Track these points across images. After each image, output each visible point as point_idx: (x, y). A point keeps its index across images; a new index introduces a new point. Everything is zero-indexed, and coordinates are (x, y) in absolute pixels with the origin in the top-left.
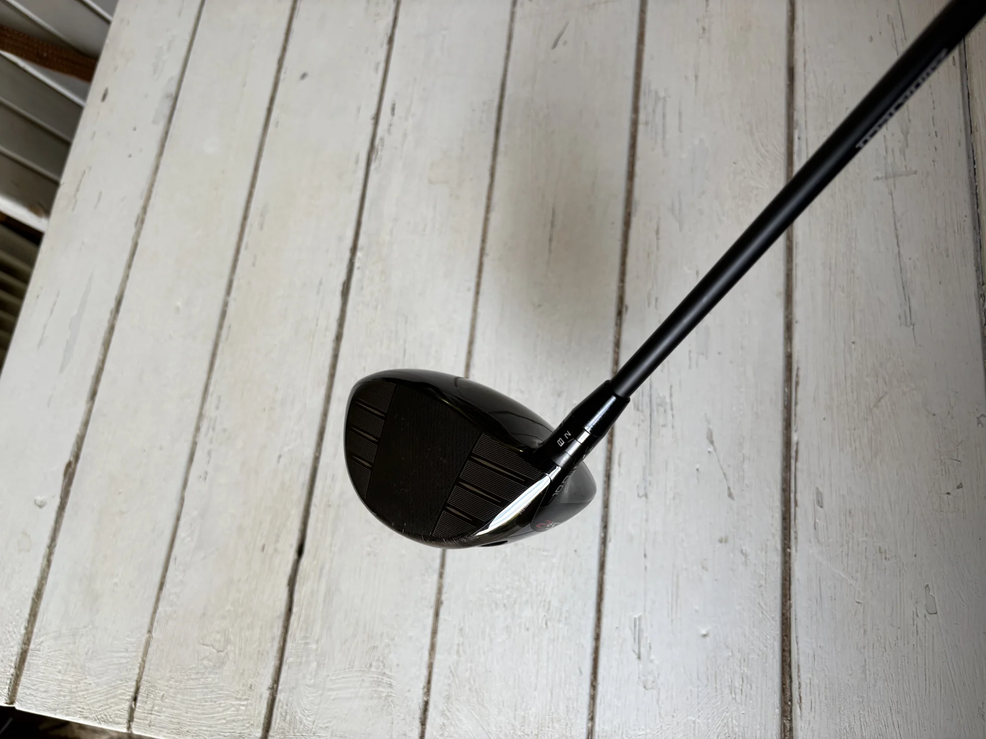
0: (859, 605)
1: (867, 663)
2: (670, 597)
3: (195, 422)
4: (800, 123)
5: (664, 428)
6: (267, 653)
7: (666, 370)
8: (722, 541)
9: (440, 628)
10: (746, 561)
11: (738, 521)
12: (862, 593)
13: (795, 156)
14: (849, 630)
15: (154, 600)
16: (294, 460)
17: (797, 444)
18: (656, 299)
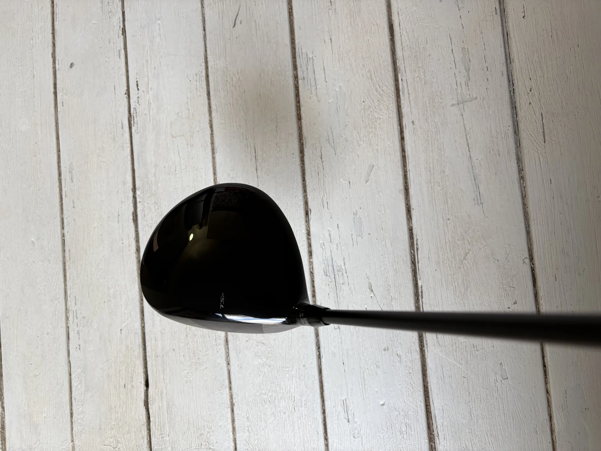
0: (465, 379)
1: (472, 411)
2: (361, 386)
3: (64, 314)
4: (401, 69)
5: (344, 285)
6: (142, 446)
7: (339, 248)
8: (386, 350)
9: (236, 419)
10: (400, 360)
11: (393, 337)
12: (466, 372)
13: (401, 93)
14: (460, 393)
15: (69, 424)
16: (130, 331)
17: (422, 287)
18: (327, 202)
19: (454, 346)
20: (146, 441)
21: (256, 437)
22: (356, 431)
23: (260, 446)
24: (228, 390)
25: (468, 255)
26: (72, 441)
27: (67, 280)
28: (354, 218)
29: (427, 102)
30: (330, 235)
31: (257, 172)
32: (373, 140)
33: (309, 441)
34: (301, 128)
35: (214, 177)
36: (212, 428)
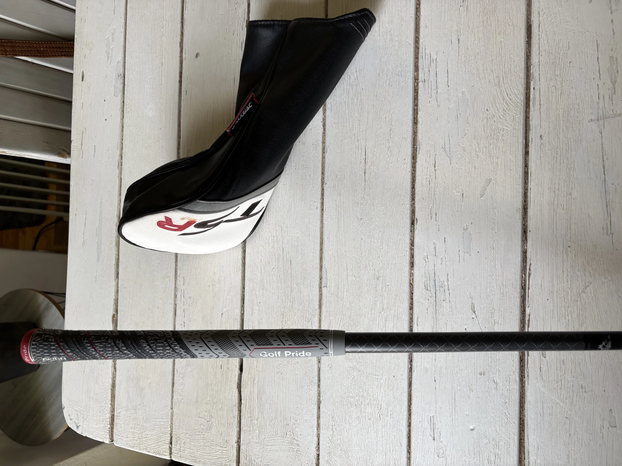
0: (567, 419)
1: (570, 453)
2: (451, 406)
3: (173, 292)
4: (535, 76)
5: (444, 302)
6: (232, 424)
7: (444, 263)
8: (482, 374)
9: (321, 416)
10: (497, 387)
11: (491, 363)
12: (569, 412)
13: (531, 103)
14: (560, 433)
15: (171, 392)
16: (230, 316)
17: (529, 315)
18: (436, 214)
19: (559, 384)
20: (236, 421)
21: (339, 437)
22: (441, 451)
23: (342, 446)
24: (316, 387)
25: (588, 288)
26: (172, 408)
27: (178, 260)
28: (463, 234)
29: (560, 115)
30: (435, 248)
31: (365, 175)
32: (494, 152)
33: (391, 451)
34: (416, 132)
35: (322, 177)
36: (298, 420)
